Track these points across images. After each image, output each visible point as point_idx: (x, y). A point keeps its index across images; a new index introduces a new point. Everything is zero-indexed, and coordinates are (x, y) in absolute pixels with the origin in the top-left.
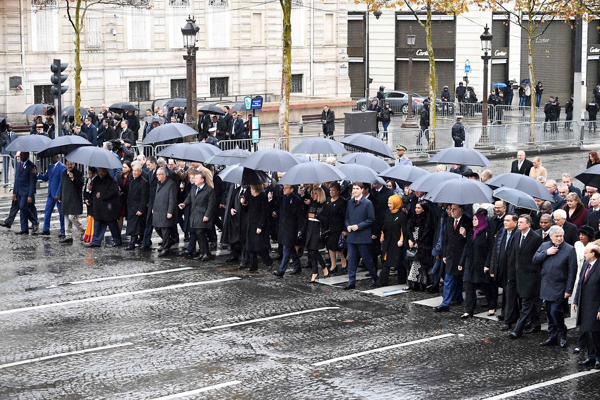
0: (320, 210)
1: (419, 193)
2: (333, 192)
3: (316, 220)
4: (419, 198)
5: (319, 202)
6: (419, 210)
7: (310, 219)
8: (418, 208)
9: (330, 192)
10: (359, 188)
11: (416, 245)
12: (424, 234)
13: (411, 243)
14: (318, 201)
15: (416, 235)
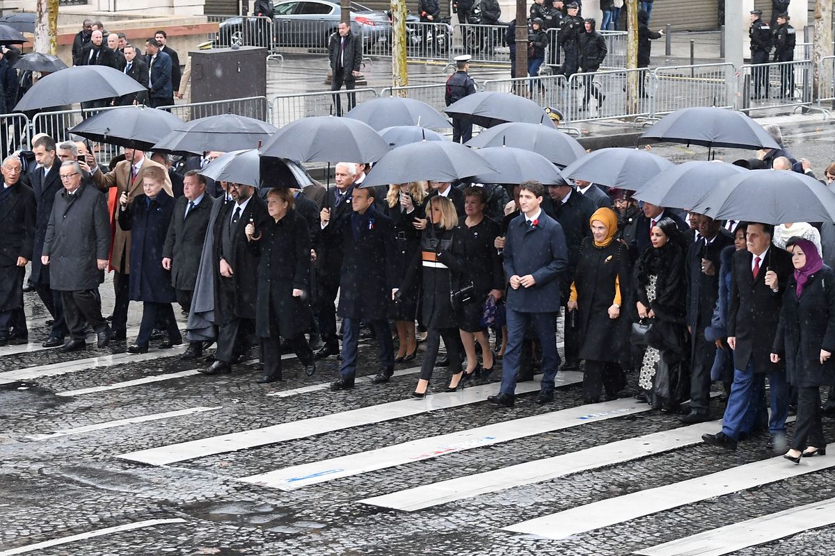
0: (447, 244)
1: (651, 208)
2: (474, 205)
3: (440, 265)
4: (652, 220)
5: (444, 227)
6: (659, 239)
7: (425, 264)
8: (657, 235)
9: (466, 205)
10: (531, 194)
11: (652, 313)
12: (668, 290)
13: (641, 308)
14: (442, 226)
15: (651, 293)
